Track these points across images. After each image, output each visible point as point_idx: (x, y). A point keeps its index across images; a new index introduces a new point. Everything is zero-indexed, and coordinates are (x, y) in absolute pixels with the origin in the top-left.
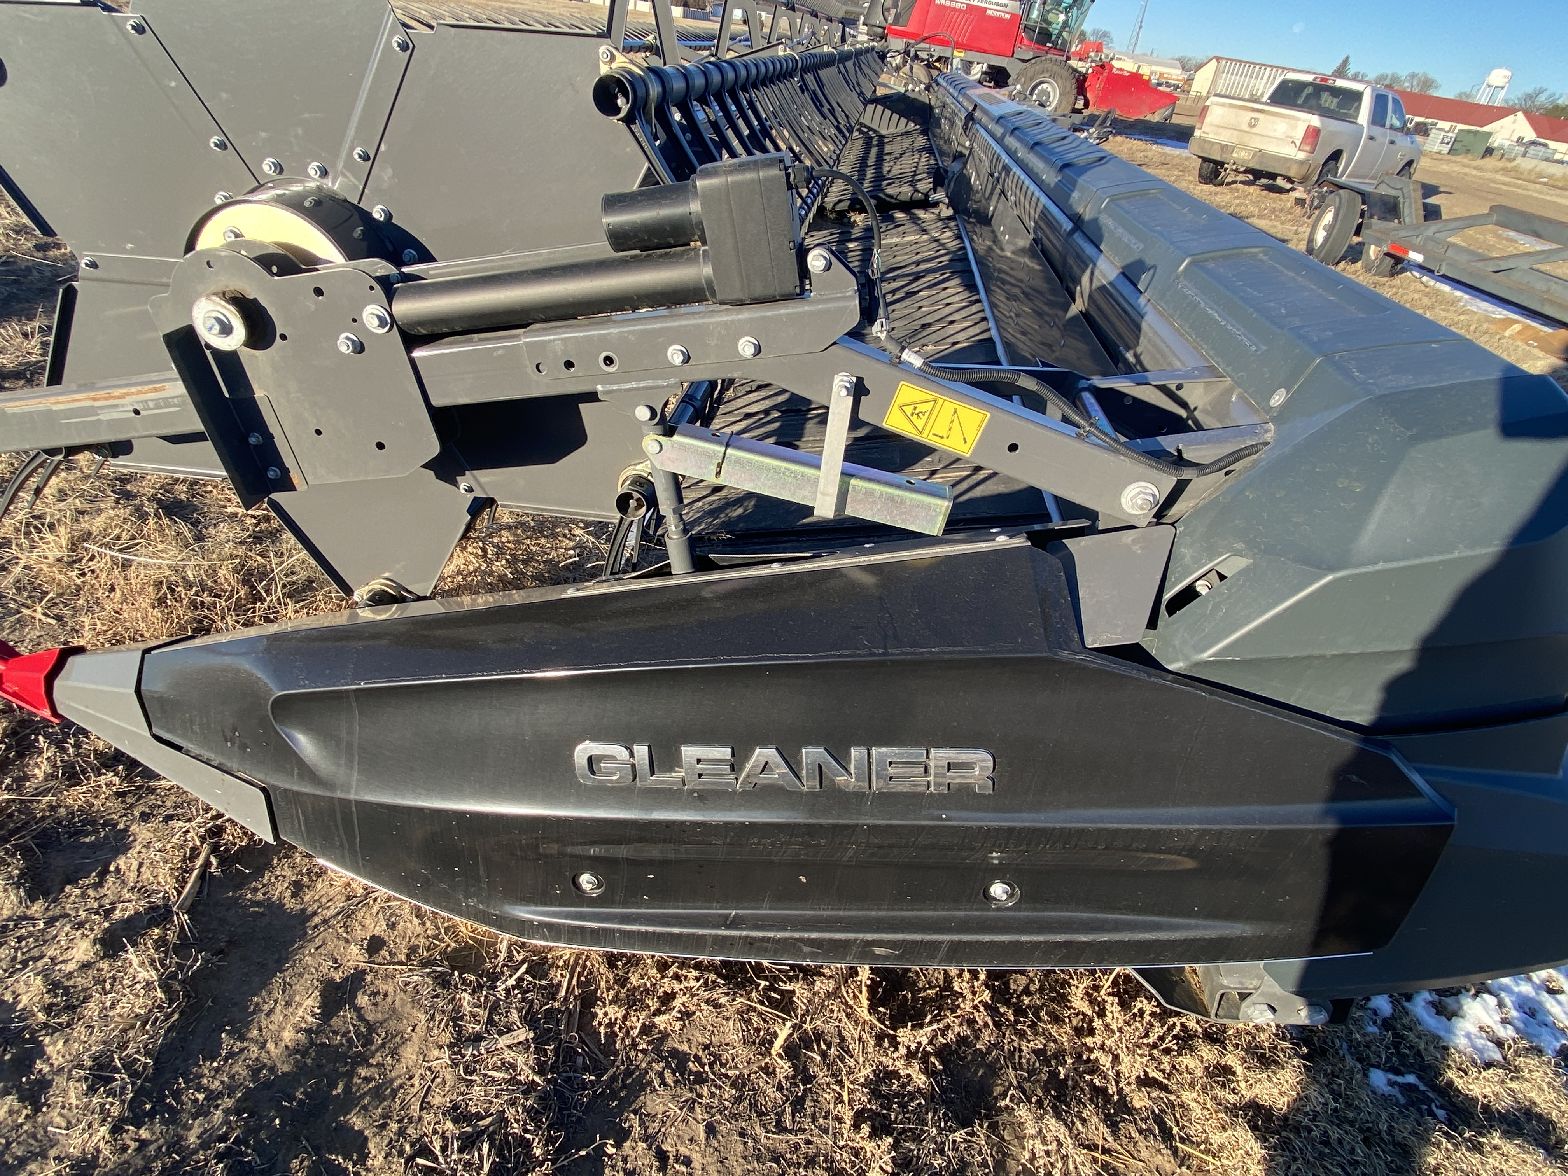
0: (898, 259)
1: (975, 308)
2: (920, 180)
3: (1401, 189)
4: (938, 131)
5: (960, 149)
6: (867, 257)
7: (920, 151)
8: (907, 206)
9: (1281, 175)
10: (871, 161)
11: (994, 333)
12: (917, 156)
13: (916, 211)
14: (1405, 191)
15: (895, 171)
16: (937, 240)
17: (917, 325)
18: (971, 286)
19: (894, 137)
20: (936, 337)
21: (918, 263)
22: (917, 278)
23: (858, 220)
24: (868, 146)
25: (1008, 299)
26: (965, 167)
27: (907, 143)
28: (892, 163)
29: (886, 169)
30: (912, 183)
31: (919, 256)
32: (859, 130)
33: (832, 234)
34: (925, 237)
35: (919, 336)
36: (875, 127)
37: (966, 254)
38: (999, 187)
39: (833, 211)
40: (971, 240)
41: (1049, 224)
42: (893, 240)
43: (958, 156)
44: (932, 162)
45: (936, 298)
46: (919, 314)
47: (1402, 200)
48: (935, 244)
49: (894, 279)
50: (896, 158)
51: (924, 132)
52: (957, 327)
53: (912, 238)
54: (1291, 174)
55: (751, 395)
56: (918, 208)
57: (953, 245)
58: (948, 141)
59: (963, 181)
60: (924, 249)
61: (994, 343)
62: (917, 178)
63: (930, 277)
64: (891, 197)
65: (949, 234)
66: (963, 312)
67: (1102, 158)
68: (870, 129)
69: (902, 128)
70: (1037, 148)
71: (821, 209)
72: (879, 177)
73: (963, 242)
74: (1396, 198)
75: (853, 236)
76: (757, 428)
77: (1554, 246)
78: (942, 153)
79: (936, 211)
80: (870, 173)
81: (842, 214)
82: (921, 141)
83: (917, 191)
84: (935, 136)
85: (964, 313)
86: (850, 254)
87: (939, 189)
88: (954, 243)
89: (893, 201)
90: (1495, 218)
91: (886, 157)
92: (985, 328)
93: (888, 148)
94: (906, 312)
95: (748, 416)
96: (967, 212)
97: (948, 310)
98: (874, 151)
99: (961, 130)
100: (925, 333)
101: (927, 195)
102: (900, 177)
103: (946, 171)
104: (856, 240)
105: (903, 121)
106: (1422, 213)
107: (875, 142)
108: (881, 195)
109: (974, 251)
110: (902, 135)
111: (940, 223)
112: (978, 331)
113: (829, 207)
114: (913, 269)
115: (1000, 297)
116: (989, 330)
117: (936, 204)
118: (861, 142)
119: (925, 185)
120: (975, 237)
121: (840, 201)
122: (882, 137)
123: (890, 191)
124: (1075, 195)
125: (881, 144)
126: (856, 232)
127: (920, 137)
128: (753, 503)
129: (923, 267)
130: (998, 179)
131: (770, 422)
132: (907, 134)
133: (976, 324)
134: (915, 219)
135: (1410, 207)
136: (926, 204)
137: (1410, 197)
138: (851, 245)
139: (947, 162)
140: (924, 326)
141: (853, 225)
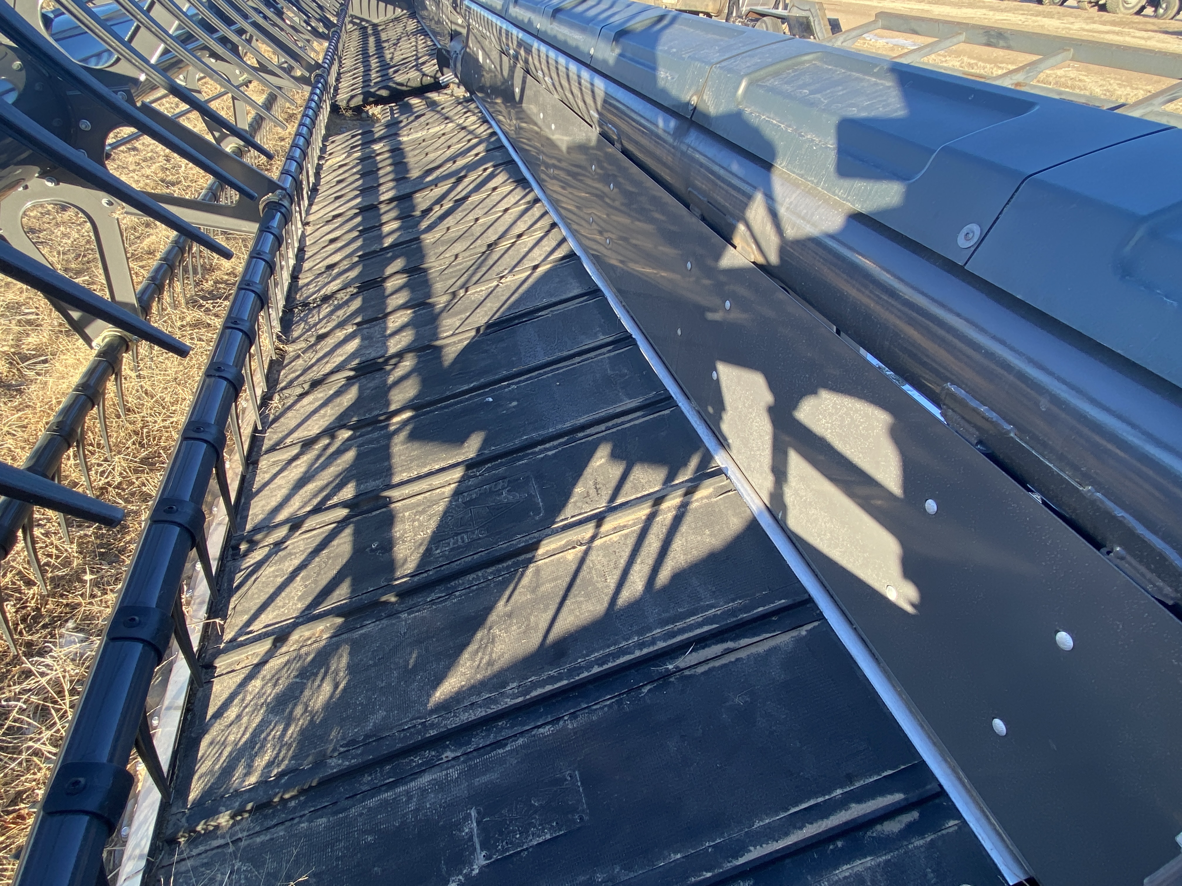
0: (432, 156)
1: (537, 211)
2: (424, 63)
3: (809, 10)
4: (425, 13)
5: (454, 27)
6: (398, 159)
7: (415, 33)
8: (420, 91)
9: (702, 12)
10: (372, 50)
11: (571, 244)
12: (413, 39)
13: (429, 95)
14: (813, 10)
15: (396, 59)
16: (464, 128)
17: (481, 246)
18: (521, 182)
19: (387, 23)
20: (509, 260)
21: (453, 159)
22: (460, 180)
23: (376, 112)
24: (365, 37)
25: (563, 188)
26: (467, 45)
27: (399, 29)
28: (392, 50)
29: (388, 56)
30: (418, 67)
31: (452, 150)
32: (351, 22)
33: (353, 137)
34: (450, 125)
35: (490, 262)
36: (367, 18)
37: (499, 140)
38: (520, 65)
39: (347, 109)
40: (498, 122)
41: (621, 114)
42: (419, 135)
43: (454, 35)
44: (429, 43)
45: (489, 203)
46: (477, 230)
47: (811, 19)
48: (463, 133)
49: (435, 183)
50: (394, 44)
51: (413, 15)
52: (528, 240)
53: (437, 129)
54: (709, 10)
55: (306, 401)
56: (431, 91)
57: (482, 130)
58: (439, 22)
59: (470, 61)
60: (455, 140)
61: (579, 258)
62: (420, 61)
63: (472, 176)
64: (401, 84)
65: (473, 118)
66: (525, 217)
67: (661, 18)
68: (362, 20)
69: (390, 15)
70: (559, 15)
71: (335, 108)
72: (384, 66)
73: (491, 127)
74: (807, 18)
75: (377, 135)
76: (324, 467)
77: (930, 40)
78: (435, 34)
79: (449, 91)
80: (374, 62)
81: (358, 110)
82: (412, 25)
83: (424, 75)
84: (423, 18)
85: (528, 219)
86: (378, 158)
87: (445, 70)
88: (482, 129)
89: (404, 88)
90: (880, 23)
91: (385, 45)
92: (560, 238)
93: (384, 36)
94: (462, 227)
95: (307, 444)
96: (482, 89)
97: (509, 218)
98: (372, 40)
99: (450, 8)
100: (495, 256)
101: (435, 78)
102: (404, 63)
103: (448, 52)
104: (381, 139)
105: (390, 8)
106: (830, 27)
107: (370, 31)
108: (391, 84)
109: (505, 134)
110: (392, 21)
111: (460, 107)
112: (554, 244)
113: (343, 104)
114: (450, 167)
115: (554, 186)
116: (564, 240)
117: (447, 86)
118: (357, 33)
119: (431, 67)
120: (501, 118)
121: (352, 97)
122: (375, 26)
123: (399, 78)
124: (662, 74)
125: (376, 33)
126: (379, 130)
127: (410, 22)
128: (344, 661)
129: (461, 162)
130: (516, 57)
131: (339, 452)
132: (397, 19)
133: (548, 232)
134: (433, 105)
135: (819, 24)
136: (437, 86)
137: (817, 15)
138: (377, 147)
139: (445, 42)
140: (491, 246)
141: (372, 120)
